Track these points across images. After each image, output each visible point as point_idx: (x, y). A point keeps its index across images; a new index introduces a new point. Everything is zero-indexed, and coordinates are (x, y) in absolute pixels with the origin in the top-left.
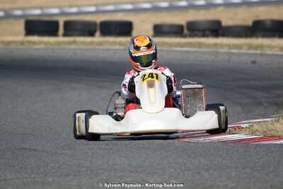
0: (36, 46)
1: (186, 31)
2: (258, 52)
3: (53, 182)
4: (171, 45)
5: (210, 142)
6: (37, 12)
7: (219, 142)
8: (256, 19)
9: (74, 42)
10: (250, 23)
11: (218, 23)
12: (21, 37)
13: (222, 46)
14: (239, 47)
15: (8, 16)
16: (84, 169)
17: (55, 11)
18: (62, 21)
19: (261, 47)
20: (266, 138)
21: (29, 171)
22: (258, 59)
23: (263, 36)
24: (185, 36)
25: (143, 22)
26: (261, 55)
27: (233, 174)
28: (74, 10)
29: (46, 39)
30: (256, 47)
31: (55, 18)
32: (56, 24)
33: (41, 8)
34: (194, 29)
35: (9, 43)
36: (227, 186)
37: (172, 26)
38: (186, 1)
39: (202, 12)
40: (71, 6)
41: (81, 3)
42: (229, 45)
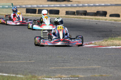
0: (29, 17)
1: (76, 13)
2: (98, 20)
4: (71, 17)
6: (30, 6)
8: (97, 10)
10: (96, 12)
11: (86, 11)
12: (25, 14)
13: (87, 18)
14: (92, 19)
15: (21, 7)
17: (36, 6)
18: (37, 9)
19: (99, 19)
20: (99, 46)
22: (98, 23)
23: (100, 16)
24: (75, 15)
25: (63, 10)
26: (99, 21)
27: (89, 56)
28: (41, 6)
29: (32, 14)
30: (98, 19)
31: (35, 8)
32: (36, 10)
33: (31, 5)
34: (78, 13)
36: (87, 59)
37: (72, 12)
38: (76, 4)
39: (81, 8)
40: (40, 5)
41: (43, 4)
42: (89, 18)
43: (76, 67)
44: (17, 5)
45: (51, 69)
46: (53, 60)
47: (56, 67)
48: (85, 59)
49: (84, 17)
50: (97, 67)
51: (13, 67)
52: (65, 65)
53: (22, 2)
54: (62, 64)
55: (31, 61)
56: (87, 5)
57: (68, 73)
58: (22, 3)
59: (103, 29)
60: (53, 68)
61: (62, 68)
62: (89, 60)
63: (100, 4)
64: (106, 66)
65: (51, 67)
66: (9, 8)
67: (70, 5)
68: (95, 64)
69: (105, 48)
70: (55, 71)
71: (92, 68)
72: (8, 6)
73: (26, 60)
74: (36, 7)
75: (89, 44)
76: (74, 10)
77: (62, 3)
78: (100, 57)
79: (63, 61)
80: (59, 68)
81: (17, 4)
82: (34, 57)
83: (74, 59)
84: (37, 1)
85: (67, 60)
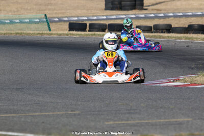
0: (75, 36)
1: (153, 30)
2: (190, 41)
3: (81, 104)
5: (163, 86)
6: (76, 19)
7: (167, 86)
8: (190, 24)
9: (94, 34)
10: (187, 26)
11: (170, 25)
12: (67, 32)
13: (171, 37)
14: (180, 38)
15: (60, 21)
16: (97, 98)
17: (85, 18)
18: (88, 23)
19: (192, 38)
20: (192, 84)
21: (69, 99)
22: (190, 45)
23: (193, 33)
26: (192, 42)
27: (173, 102)
28: (95, 18)
29: (79, 33)
30: (189, 39)
31: (85, 22)
32: (86, 24)
33: (78, 17)
34: (157, 29)
35: (60, 35)
36: (169, 107)
37: (146, 27)
38: (154, 14)
39: (162, 20)
40: (93, 16)
41: (98, 15)
42: (175, 37)
43: (150, 121)
44: (55, 18)
45: (108, 124)
46: (111, 109)
47: (115, 121)
48: (165, 108)
49: (166, 35)
50: (186, 120)
51: (43, 122)
52: (132, 118)
53: (63, 11)
54: (127, 115)
55: (74, 112)
56: (171, 14)
57: (135, 130)
58: (63, 13)
59: (198, 55)
60: (112, 123)
61: (126, 122)
62: (172, 108)
63: (194, 13)
64: (201, 119)
65: (108, 122)
66: (41, 22)
67: (143, 16)
68: (183, 114)
69: (201, 88)
70: (114, 127)
71: (176, 121)
72: (39, 19)
73: (66, 111)
74: (86, 20)
75: (173, 82)
76: (150, 23)
77: (130, 12)
78: (191, 102)
79: (128, 111)
80: (120, 122)
81: (55, 16)
82: (79, 105)
83: (147, 106)
84: (88, 10)
85: (135, 108)
